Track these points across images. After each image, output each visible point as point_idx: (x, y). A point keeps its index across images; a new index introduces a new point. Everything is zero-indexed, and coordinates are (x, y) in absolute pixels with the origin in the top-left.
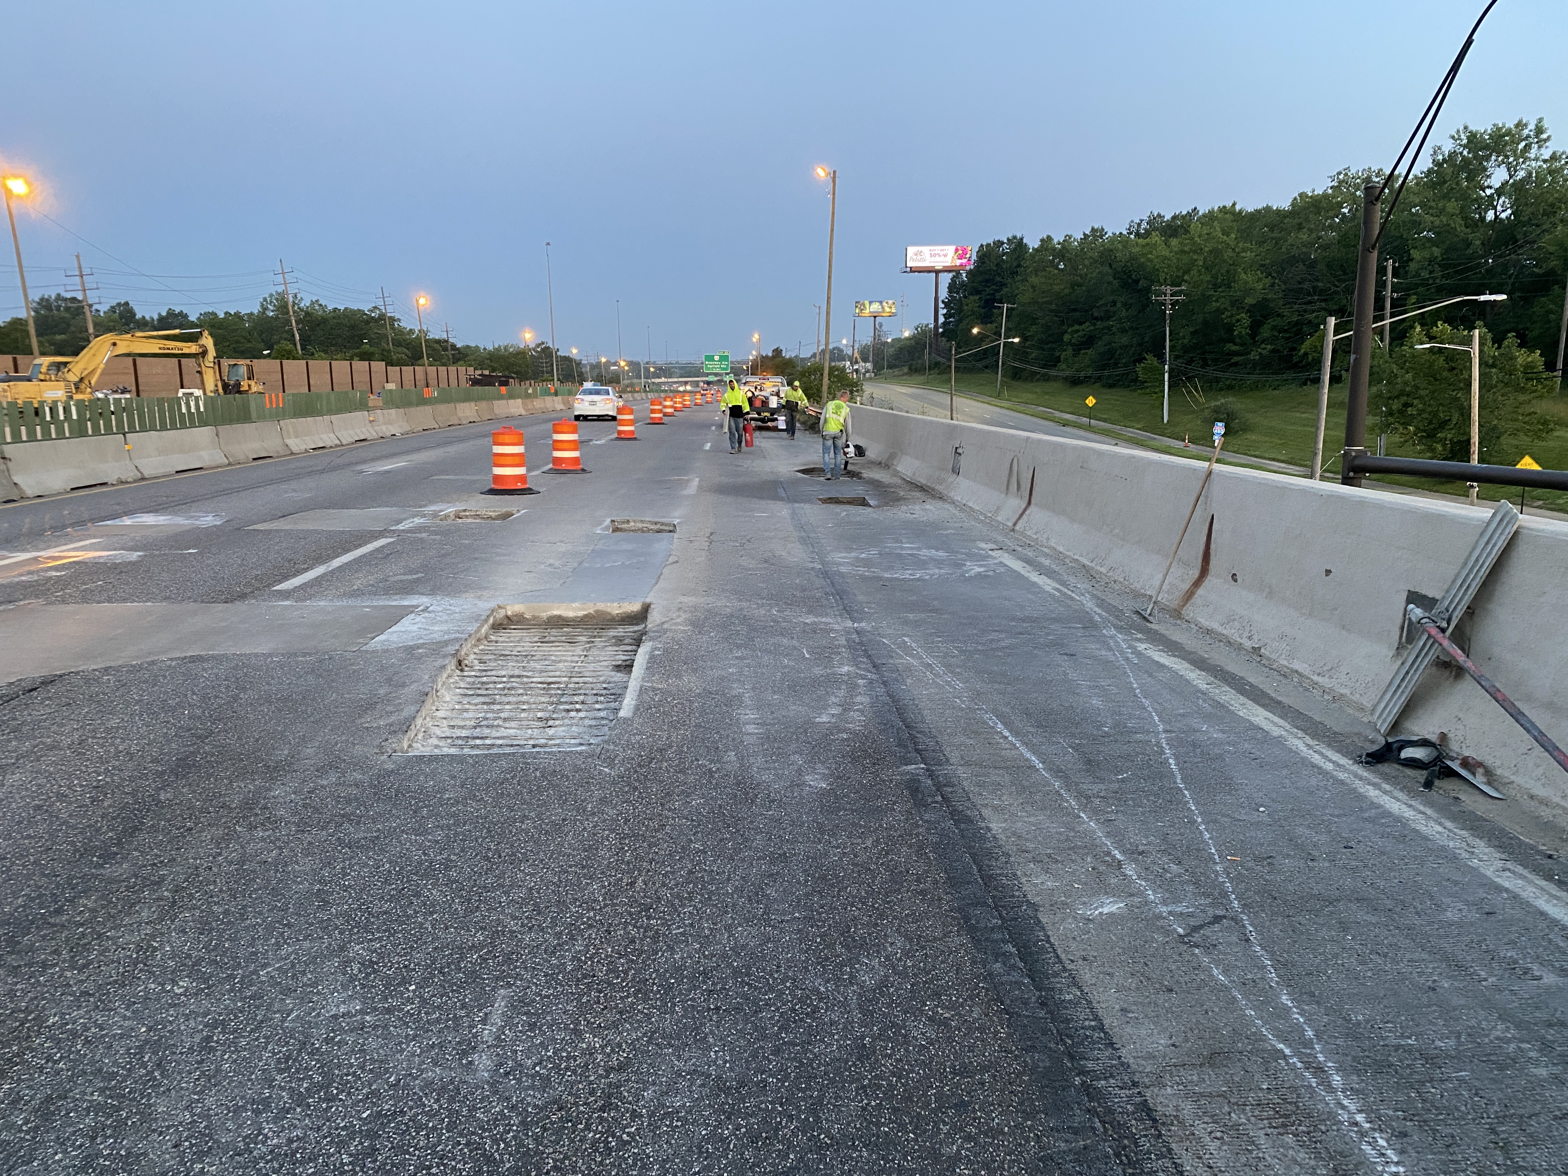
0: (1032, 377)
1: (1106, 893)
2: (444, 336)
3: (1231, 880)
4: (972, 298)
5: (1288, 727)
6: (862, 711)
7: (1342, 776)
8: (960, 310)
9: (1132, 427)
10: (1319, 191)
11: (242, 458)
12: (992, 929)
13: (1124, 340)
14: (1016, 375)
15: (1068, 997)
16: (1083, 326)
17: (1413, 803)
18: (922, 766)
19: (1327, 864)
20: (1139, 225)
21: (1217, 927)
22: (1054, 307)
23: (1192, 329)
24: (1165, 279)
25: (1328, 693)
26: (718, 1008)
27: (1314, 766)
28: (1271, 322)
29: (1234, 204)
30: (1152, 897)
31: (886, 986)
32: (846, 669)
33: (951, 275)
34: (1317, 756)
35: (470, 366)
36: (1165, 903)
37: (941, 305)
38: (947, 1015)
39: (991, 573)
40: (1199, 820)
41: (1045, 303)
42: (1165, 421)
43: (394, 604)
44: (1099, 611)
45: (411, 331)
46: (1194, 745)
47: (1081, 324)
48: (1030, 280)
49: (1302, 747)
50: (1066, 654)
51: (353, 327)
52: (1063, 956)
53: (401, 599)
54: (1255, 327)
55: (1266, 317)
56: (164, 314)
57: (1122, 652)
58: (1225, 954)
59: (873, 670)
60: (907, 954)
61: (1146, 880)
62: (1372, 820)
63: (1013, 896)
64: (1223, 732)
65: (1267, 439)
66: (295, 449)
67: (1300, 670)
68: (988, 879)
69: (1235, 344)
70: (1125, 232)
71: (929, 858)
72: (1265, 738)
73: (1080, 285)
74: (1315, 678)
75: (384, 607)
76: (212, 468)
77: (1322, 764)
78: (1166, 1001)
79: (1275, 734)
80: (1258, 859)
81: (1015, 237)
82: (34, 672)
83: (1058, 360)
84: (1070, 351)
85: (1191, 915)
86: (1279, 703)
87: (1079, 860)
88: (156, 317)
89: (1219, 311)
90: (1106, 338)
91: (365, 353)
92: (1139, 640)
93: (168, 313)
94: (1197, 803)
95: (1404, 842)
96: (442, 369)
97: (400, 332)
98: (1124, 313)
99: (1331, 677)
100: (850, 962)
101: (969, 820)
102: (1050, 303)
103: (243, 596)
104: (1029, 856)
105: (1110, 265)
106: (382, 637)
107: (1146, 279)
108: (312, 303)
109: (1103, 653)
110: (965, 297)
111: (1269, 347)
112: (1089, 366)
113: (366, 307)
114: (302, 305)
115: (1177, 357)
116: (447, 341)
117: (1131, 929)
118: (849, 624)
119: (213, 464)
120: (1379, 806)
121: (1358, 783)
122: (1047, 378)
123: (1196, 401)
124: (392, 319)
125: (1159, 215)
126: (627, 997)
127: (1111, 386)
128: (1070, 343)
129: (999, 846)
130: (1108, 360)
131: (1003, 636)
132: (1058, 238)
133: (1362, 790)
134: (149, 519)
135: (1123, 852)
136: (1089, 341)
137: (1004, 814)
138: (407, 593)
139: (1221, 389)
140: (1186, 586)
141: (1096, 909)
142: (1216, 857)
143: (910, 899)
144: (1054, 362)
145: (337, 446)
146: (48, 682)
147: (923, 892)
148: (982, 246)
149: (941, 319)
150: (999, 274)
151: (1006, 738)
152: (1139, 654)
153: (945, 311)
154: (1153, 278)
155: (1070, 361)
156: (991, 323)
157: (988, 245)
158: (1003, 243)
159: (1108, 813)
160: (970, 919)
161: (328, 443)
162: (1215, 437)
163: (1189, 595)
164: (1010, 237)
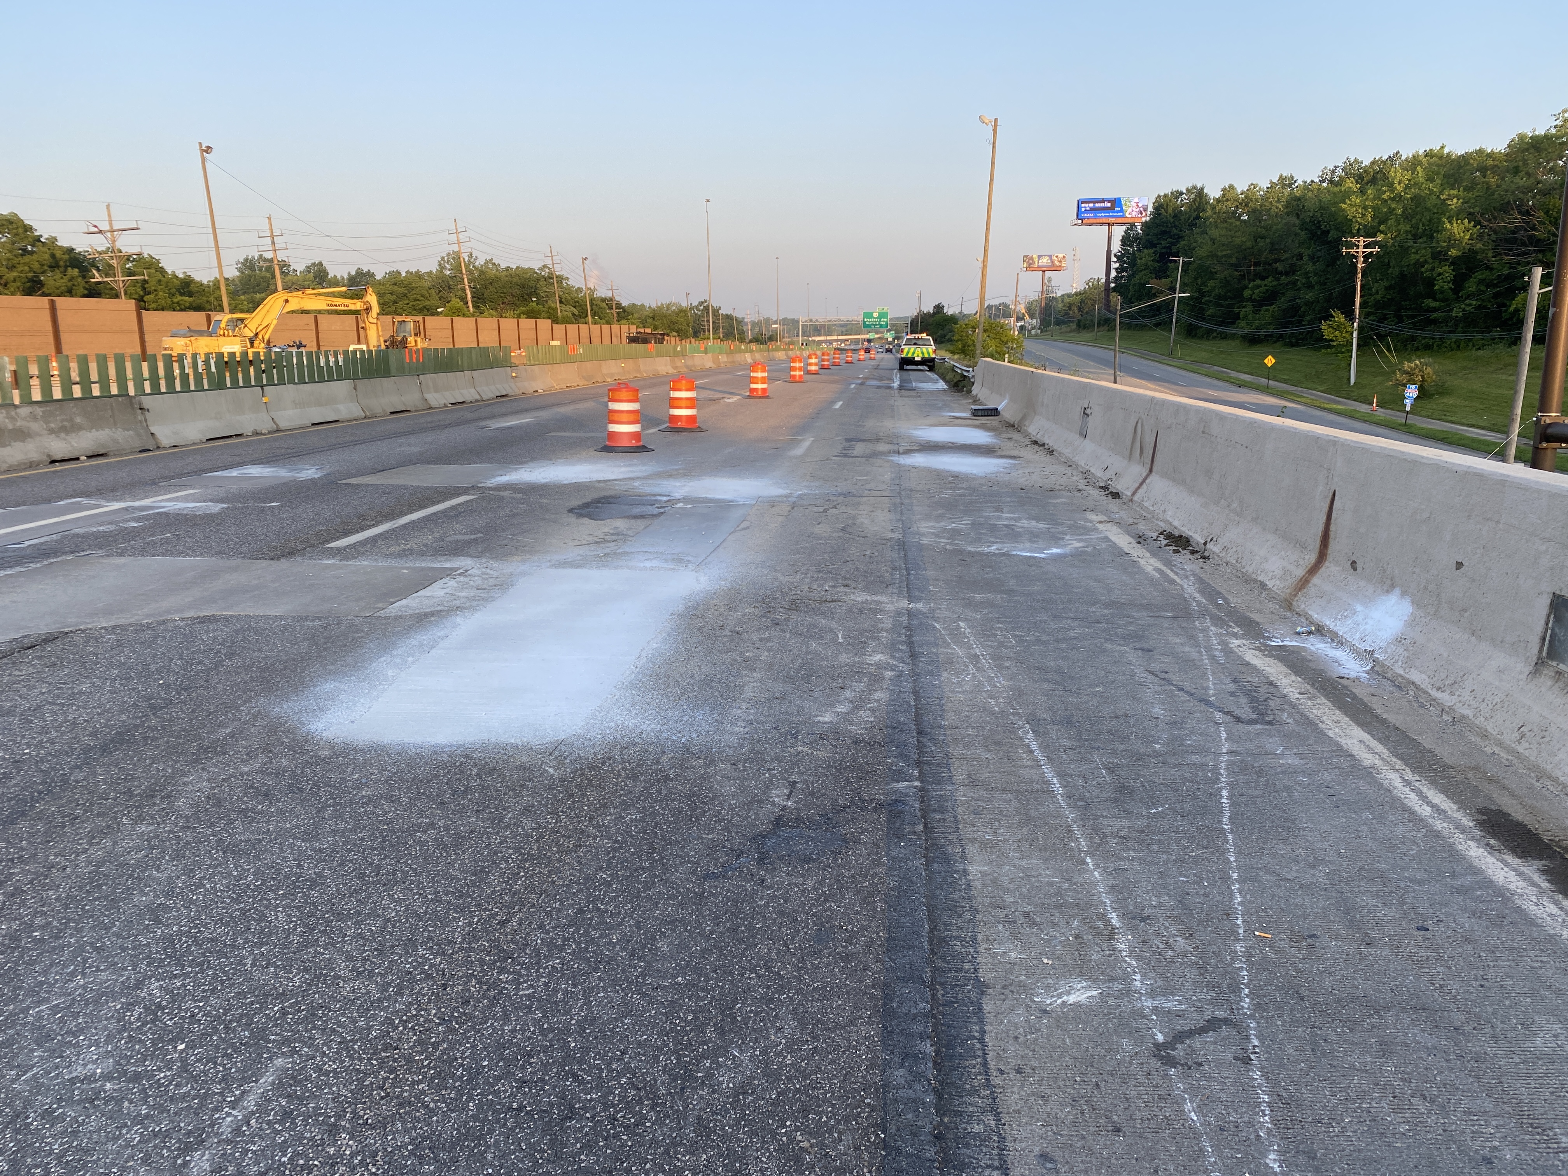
0: (1208, 335)
1: (1081, 974)
2: (609, 294)
3: (1251, 964)
4: (1146, 251)
5: (1385, 753)
6: (873, 710)
7: (1439, 825)
8: (1133, 264)
9: (1315, 389)
10: (1541, 131)
11: (379, 411)
12: (915, 1017)
13: (1310, 296)
14: (1190, 332)
15: (977, 1128)
16: (1266, 282)
17: (1525, 869)
18: (917, 784)
19: (1386, 952)
20: (1333, 172)
21: (1210, 1036)
22: (1234, 260)
23: (1386, 284)
24: (1359, 230)
25: (1447, 713)
26: (520, 1109)
27: (1406, 809)
28: (1479, 275)
29: (1443, 147)
30: (1138, 984)
31: (745, 1093)
32: (877, 657)
33: (1124, 228)
34: (1413, 796)
35: (633, 324)
36: (1152, 994)
37: (1114, 259)
38: (805, 1144)
39: (1089, 549)
40: (1235, 876)
41: (1225, 256)
42: (1352, 383)
43: (435, 566)
44: (1198, 596)
45: (579, 290)
46: (1259, 773)
47: (1263, 278)
48: (1210, 232)
49: (1398, 783)
50: (1142, 649)
51: (522, 286)
52: (992, 1064)
53: (446, 560)
54: (1459, 281)
55: (1471, 270)
56: (353, 273)
57: (1209, 649)
58: (1209, 1078)
59: (909, 660)
60: (792, 1046)
61: (1139, 958)
62: (1463, 891)
63: (961, 970)
64: (1300, 756)
65: (1467, 403)
66: (434, 403)
67: (1416, 681)
68: (938, 943)
69: (1435, 300)
70: (1317, 180)
71: (875, 909)
72: (1354, 767)
73: (1263, 237)
74: (1434, 693)
75: (423, 569)
76: (348, 421)
77: (1417, 808)
78: (1106, 1147)
79: (1367, 763)
80: (1296, 938)
81: (1195, 187)
82: (43, 628)
83: (1237, 317)
84: (1249, 308)
85: (1180, 1015)
86: (1384, 721)
87: (1063, 924)
88: (346, 276)
89: (1419, 264)
90: (1290, 294)
91: (533, 311)
92: (1235, 635)
93: (357, 272)
94: (1239, 852)
95: (1500, 926)
96: (606, 328)
97: (569, 289)
98: (1310, 267)
99: (1452, 694)
100: (714, 1055)
101: (946, 859)
102: (1230, 257)
103: (291, 554)
104: (1001, 914)
105: (1298, 215)
106: (404, 602)
107: (1337, 229)
108: (487, 262)
109: (1187, 649)
110: (1139, 250)
111: (1474, 303)
112: (1270, 324)
113: (536, 266)
114: (477, 264)
115: (1368, 315)
116: (611, 300)
117: (1096, 1030)
118: (904, 604)
119: (348, 417)
120: (1477, 871)
121: (1459, 837)
122: (1224, 337)
123: (1388, 362)
124: (560, 279)
125: (1356, 160)
126: (419, 1082)
127: (1293, 345)
128: (1250, 299)
129: (969, 898)
130: (1292, 315)
131: (1076, 623)
132: (1241, 187)
133: (1460, 847)
134: (255, 471)
135: (1122, 916)
136: (1271, 297)
137: (991, 853)
138: (455, 555)
139: (1417, 349)
140: (1300, 572)
141: (1060, 996)
142: (1241, 931)
143: (828, 965)
144: (1231, 319)
145: (477, 401)
146: (50, 639)
147: (847, 958)
148: (1159, 196)
149: (1113, 274)
150: (1175, 226)
151: (1032, 752)
152: (1228, 652)
153: (1117, 265)
154: (1345, 227)
155: (1250, 317)
156: (1166, 277)
157: (1166, 196)
158: (1182, 194)
159: (1120, 859)
160: (892, 1000)
161: (468, 398)
162: (1407, 401)
163: (1303, 583)
164: (1190, 186)
